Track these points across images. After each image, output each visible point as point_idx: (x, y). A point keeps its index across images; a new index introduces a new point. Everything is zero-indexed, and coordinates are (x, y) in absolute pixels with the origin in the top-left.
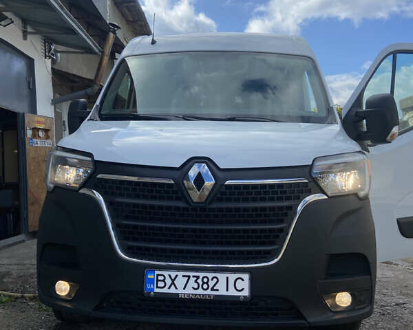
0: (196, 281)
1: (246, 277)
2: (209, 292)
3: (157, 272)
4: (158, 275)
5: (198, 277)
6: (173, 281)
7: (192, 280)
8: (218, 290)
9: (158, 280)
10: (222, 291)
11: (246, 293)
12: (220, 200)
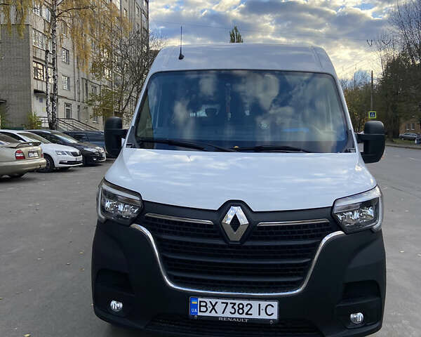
0: (233, 307)
1: (275, 304)
2: (244, 316)
3: (200, 299)
4: (200, 302)
5: (235, 304)
6: (214, 307)
7: (230, 306)
8: (251, 314)
9: (200, 306)
10: (255, 315)
11: (275, 317)
12: (253, 239)
